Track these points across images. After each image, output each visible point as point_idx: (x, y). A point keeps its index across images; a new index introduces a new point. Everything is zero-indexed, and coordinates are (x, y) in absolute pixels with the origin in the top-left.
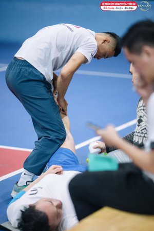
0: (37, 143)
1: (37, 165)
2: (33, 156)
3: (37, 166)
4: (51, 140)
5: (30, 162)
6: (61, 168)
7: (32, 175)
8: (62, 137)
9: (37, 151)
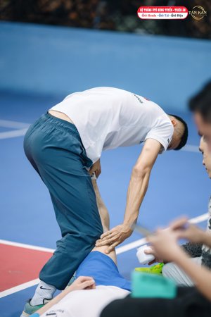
0: (60, 244)
1: (59, 273)
2: (53, 262)
3: (59, 276)
4: (80, 238)
5: (49, 270)
6: (93, 281)
7: (52, 288)
8: (95, 234)
9: (58, 254)
